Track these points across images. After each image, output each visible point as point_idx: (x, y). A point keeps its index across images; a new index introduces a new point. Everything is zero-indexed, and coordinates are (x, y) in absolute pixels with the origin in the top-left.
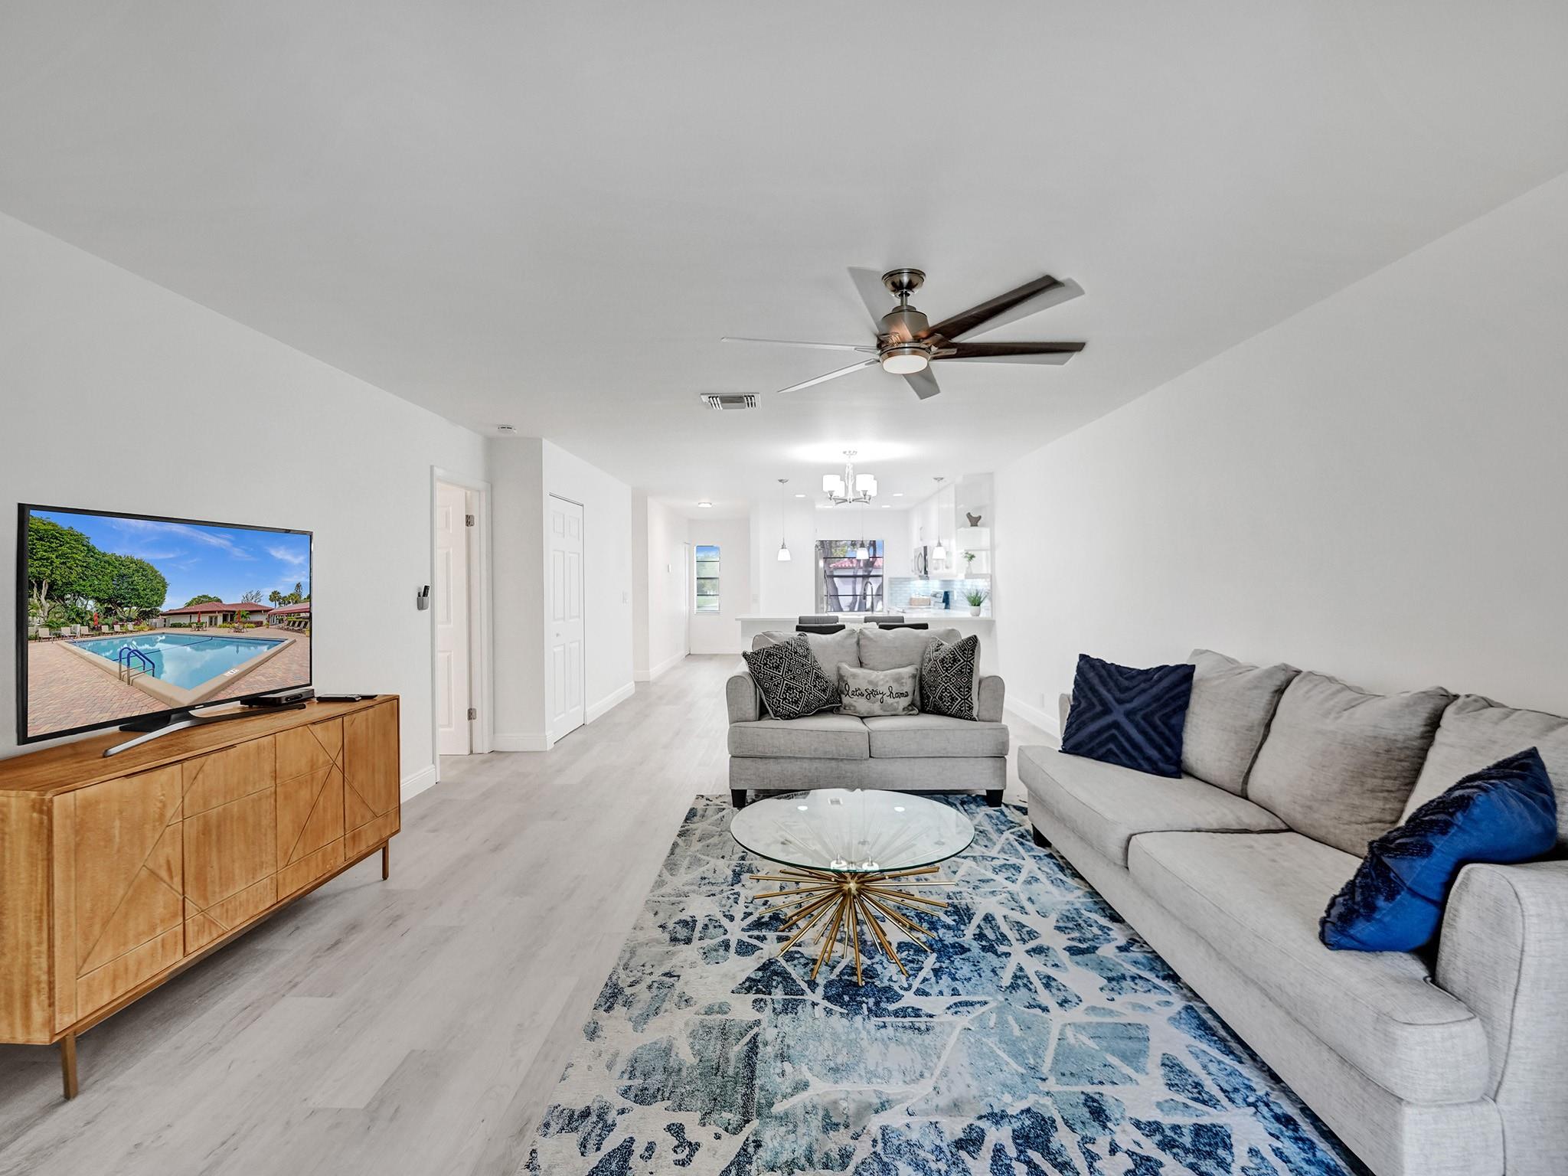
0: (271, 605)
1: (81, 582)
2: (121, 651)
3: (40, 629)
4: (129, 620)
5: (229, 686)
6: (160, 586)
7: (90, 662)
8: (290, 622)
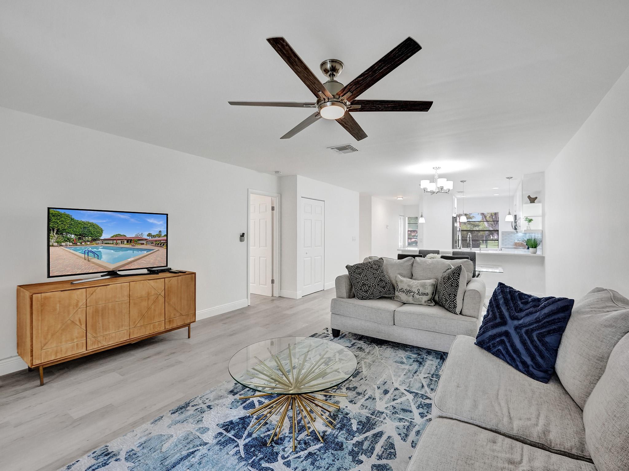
0: (148, 238)
1: (69, 229)
2: (85, 251)
3: (54, 243)
4: (89, 241)
5: (130, 264)
6: (100, 231)
7: (73, 254)
8: (156, 244)
